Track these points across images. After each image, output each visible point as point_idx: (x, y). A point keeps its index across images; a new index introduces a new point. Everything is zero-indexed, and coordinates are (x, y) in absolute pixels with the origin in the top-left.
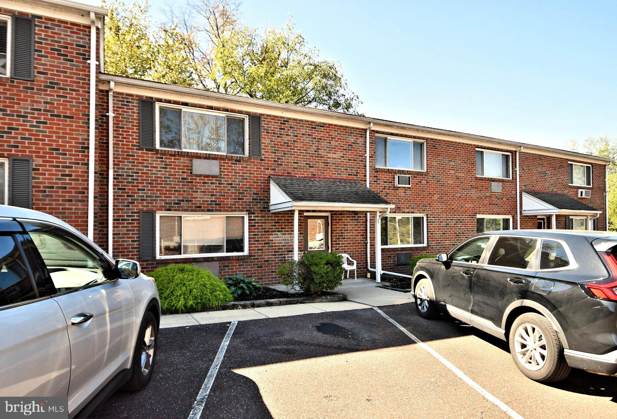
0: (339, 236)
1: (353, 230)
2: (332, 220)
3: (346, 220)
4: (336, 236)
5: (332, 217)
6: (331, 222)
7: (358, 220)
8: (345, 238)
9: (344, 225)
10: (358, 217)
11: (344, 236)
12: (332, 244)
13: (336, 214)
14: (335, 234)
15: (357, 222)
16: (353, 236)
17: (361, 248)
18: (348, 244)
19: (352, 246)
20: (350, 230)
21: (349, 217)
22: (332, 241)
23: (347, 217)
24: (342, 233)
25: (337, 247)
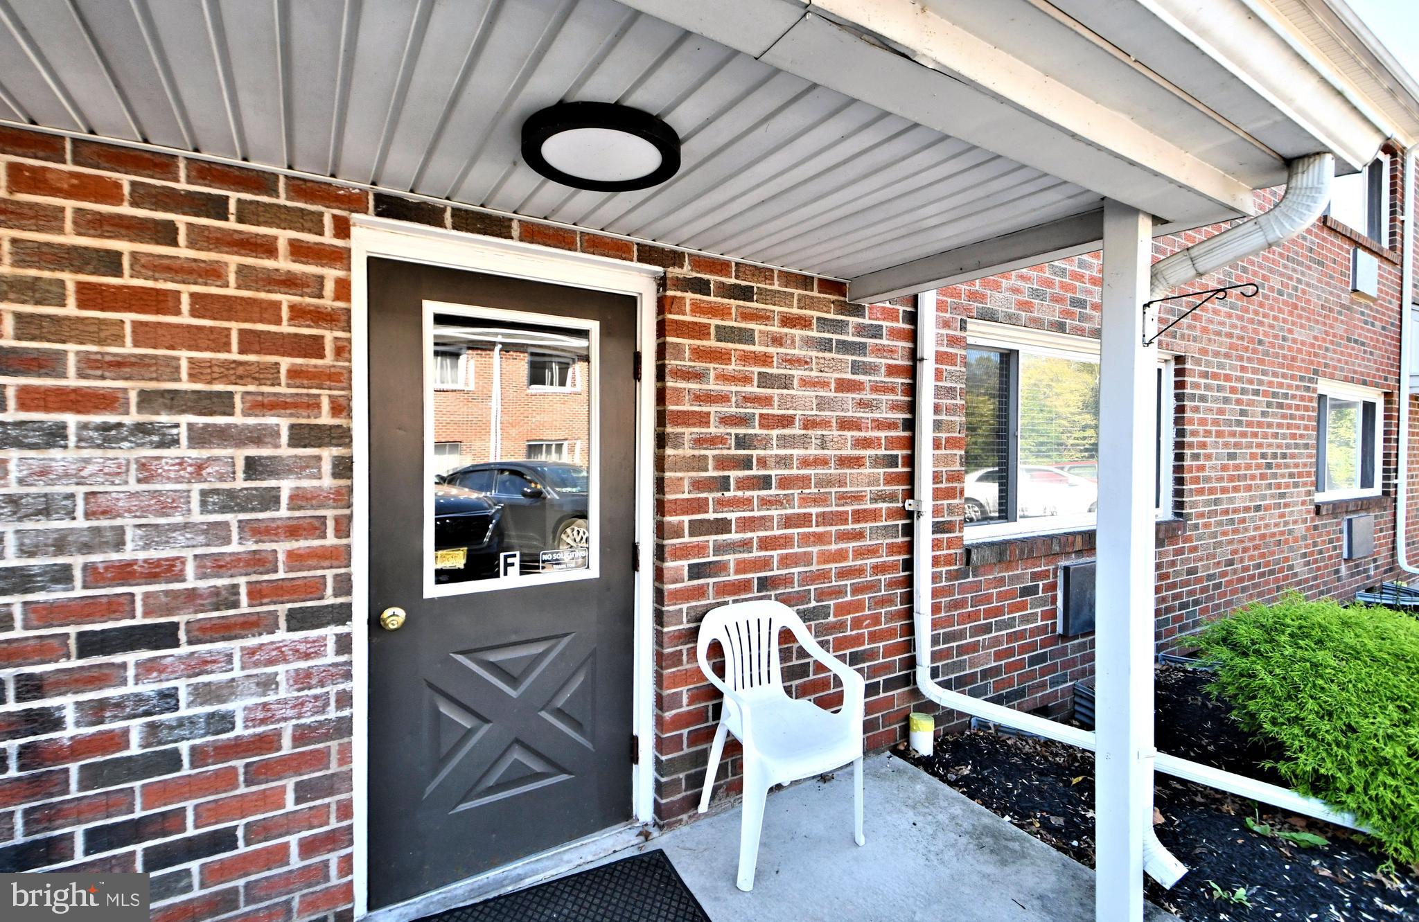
0: (722, 463)
1: (825, 424)
2: (662, 328)
3: (777, 341)
4: (700, 463)
5: (663, 305)
6: (661, 351)
7: (860, 348)
8: (765, 482)
9: (765, 380)
10: (861, 330)
11: (763, 462)
12: (660, 530)
13: (701, 287)
14: (687, 451)
15: (856, 368)
16: (824, 462)
17: (873, 551)
18: (789, 522)
19: (820, 538)
20: (809, 424)
21: (804, 323)
22: (660, 507)
23: (787, 321)
24: (742, 442)
25: (701, 549)
